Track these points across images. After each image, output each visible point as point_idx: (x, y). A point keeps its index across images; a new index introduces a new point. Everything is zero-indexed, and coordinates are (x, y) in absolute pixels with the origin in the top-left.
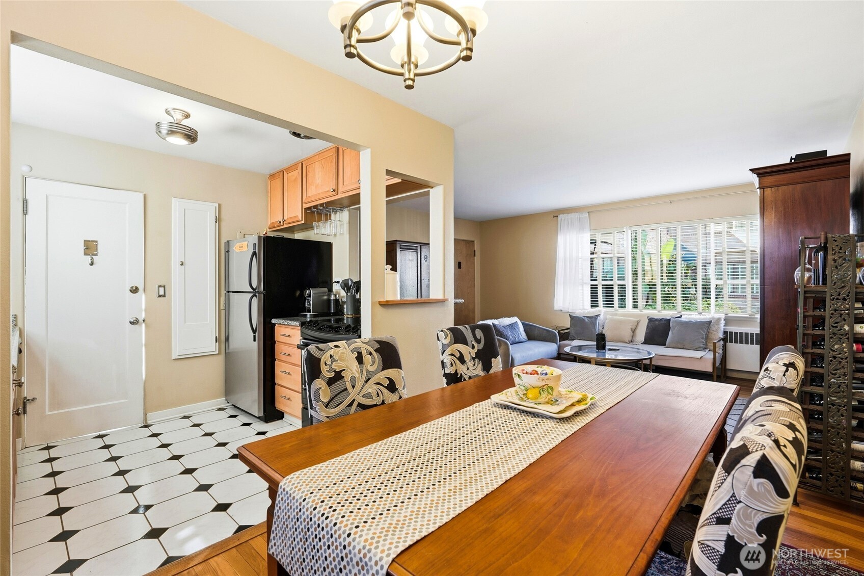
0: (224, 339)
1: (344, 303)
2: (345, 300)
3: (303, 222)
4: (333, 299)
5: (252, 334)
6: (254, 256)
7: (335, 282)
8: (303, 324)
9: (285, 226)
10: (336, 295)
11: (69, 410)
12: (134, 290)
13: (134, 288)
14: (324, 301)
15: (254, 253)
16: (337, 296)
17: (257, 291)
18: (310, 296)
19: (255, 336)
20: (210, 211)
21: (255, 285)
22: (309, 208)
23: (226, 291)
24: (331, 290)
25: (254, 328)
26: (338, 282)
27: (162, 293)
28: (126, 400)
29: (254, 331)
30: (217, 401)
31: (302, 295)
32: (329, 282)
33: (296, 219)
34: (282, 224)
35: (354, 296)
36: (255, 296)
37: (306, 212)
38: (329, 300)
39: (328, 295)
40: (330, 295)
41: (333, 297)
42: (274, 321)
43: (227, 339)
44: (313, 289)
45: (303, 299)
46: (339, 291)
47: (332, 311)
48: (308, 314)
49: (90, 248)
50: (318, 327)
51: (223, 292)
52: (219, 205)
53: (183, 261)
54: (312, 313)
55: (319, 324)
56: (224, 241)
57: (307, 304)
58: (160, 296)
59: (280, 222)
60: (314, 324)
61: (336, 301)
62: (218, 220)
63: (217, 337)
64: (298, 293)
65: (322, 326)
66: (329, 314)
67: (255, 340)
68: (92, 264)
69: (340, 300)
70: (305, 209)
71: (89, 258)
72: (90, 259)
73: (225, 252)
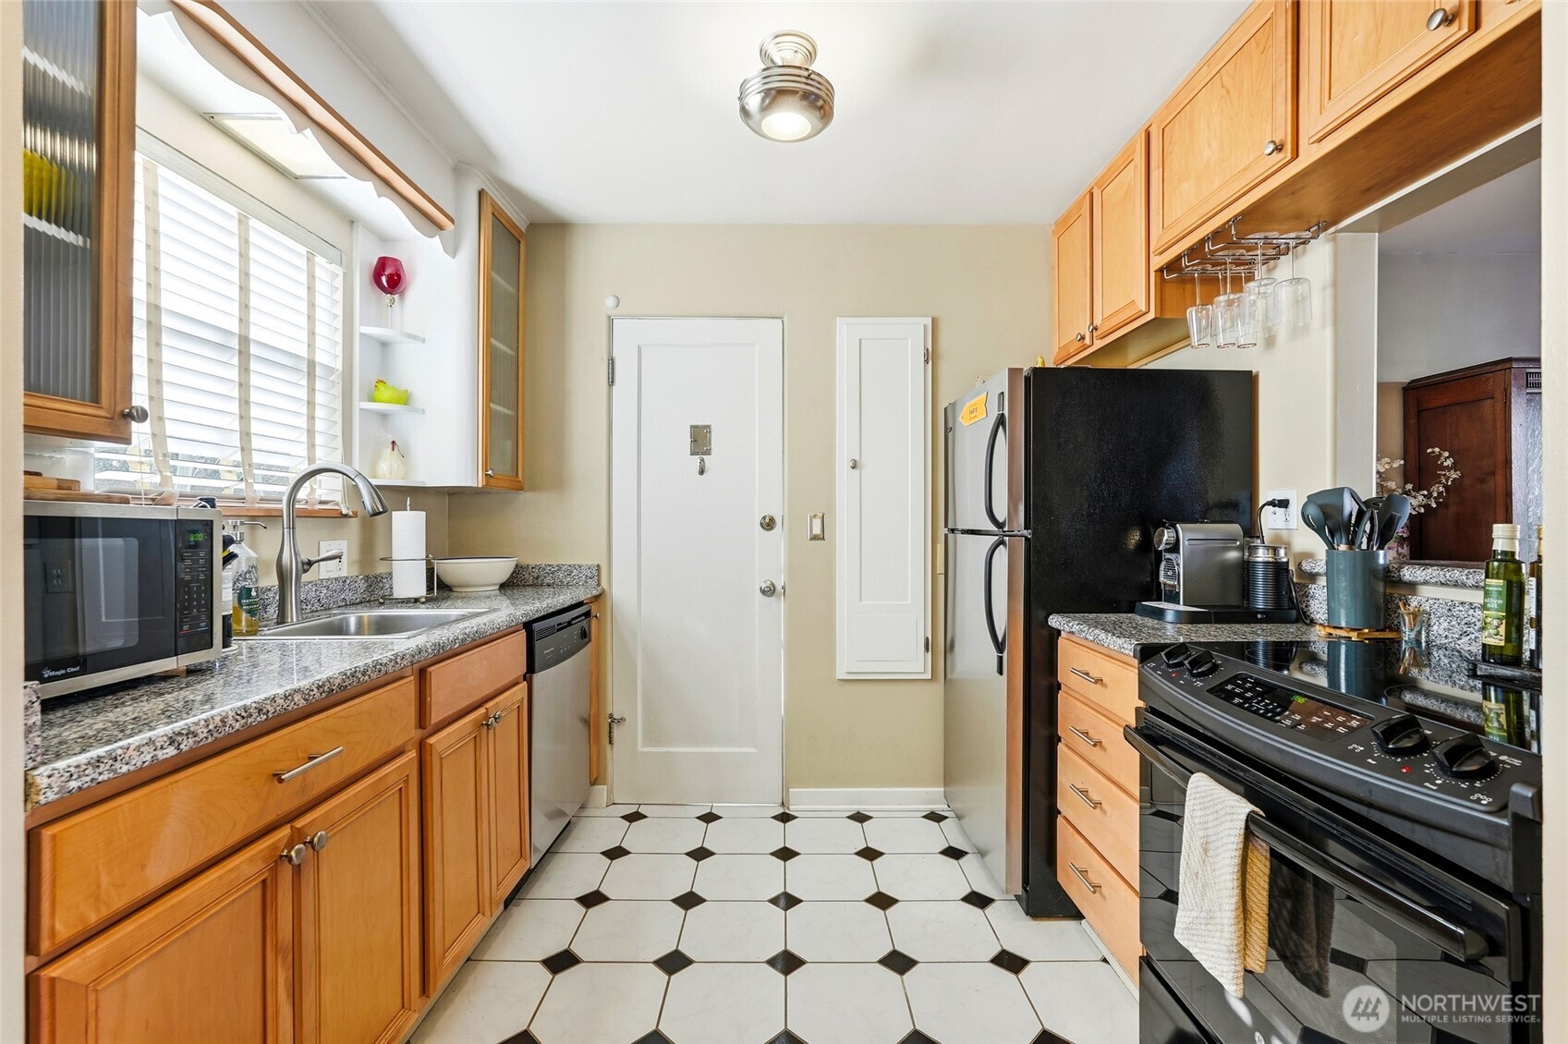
0: (943, 646)
1: (1313, 577)
2: (1320, 567)
3: (1151, 316)
4: (1266, 563)
5: (994, 654)
6: (1001, 428)
7: (1272, 503)
8: (1147, 653)
9: (1099, 344)
10: (1275, 550)
11: (672, 750)
12: (768, 525)
13: (767, 520)
14: (1225, 568)
15: (1001, 421)
16: (1282, 552)
17: (1006, 529)
18: (1174, 548)
19: (1000, 660)
20: (912, 334)
21: (1001, 514)
22: (1173, 266)
23: (946, 528)
24: (1252, 531)
25: (1000, 640)
26: (1284, 504)
27: (817, 531)
28: (754, 750)
29: (1000, 647)
30: (927, 793)
31: (1147, 545)
32: (1245, 503)
33: (1129, 313)
34: (1087, 341)
35: (1369, 556)
36: (1002, 542)
37: (1162, 283)
38: (1246, 568)
39: (1241, 548)
40: (1253, 550)
41: (1262, 555)
42: (1055, 621)
43: (950, 647)
44: (1183, 525)
45: (1150, 555)
46: (1284, 534)
47: (1260, 605)
48: (1170, 609)
49: (700, 440)
50: (1214, 680)
51: (942, 531)
52: (934, 321)
53: (857, 458)
54: (1181, 607)
55: (1215, 668)
56: (943, 404)
57: (1167, 576)
58: (815, 538)
59: (1083, 338)
60: (1195, 664)
61: (1279, 570)
62: (931, 357)
63: (927, 638)
64: (1135, 537)
65: (1232, 680)
66: (1249, 616)
67: (1000, 672)
68: (702, 472)
69: (1292, 567)
70: (1161, 270)
71: (697, 459)
72: (699, 461)
73: (944, 430)
